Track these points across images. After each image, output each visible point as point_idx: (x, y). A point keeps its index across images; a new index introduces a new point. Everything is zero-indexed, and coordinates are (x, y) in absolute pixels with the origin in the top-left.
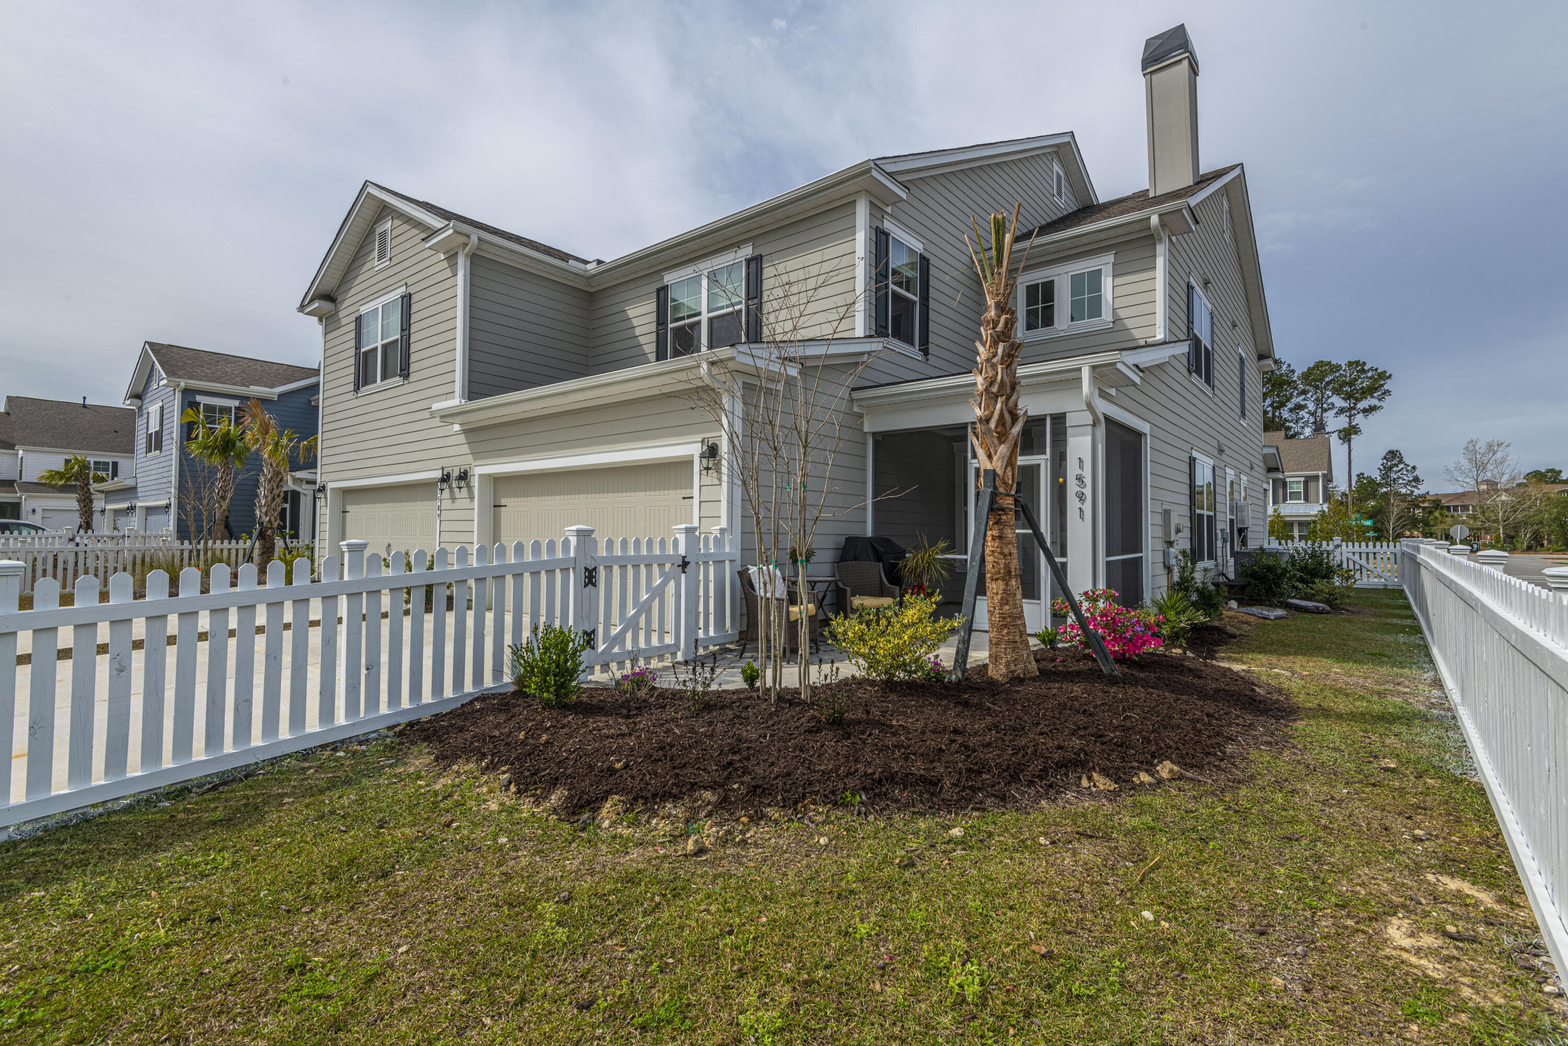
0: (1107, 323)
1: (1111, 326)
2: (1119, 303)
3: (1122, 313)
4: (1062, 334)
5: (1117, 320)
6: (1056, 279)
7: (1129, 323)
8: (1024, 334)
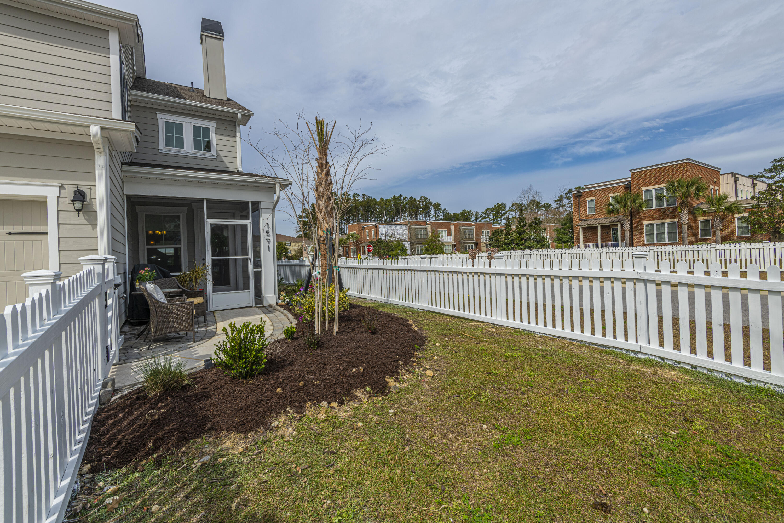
0: (214, 156)
1: (216, 158)
2: (219, 148)
3: (221, 153)
4: (189, 155)
5: (218, 156)
6: (184, 124)
7: (225, 159)
8: (164, 148)
